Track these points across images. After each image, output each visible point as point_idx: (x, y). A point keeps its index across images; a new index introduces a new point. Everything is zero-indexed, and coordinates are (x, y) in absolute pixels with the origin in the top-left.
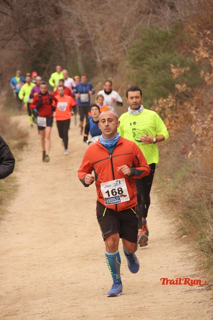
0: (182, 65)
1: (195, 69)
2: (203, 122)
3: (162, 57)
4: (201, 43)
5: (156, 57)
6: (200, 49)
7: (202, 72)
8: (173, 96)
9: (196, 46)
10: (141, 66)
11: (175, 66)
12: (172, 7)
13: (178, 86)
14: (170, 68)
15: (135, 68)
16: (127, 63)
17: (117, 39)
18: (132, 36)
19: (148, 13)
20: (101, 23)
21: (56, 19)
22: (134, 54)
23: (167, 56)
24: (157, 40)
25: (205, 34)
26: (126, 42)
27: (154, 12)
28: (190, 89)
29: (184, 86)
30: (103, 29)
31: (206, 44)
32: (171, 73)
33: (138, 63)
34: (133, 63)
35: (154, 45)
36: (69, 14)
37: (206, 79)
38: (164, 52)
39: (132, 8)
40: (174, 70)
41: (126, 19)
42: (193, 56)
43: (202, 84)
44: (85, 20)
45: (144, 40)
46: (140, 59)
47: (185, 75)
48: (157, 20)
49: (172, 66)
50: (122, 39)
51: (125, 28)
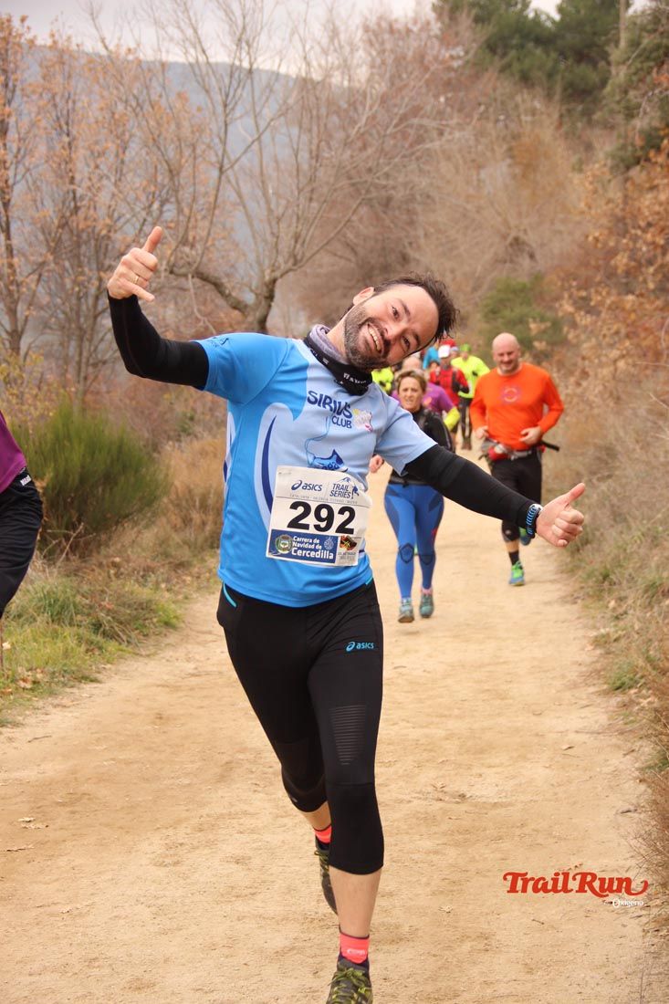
0: (543, 320)
1: (556, 325)
2: (567, 387)
3: (519, 311)
4: (566, 295)
5: (512, 310)
6: (564, 302)
7: (565, 329)
8: (530, 354)
9: (558, 298)
10: (495, 319)
11: (535, 321)
12: (532, 256)
13: (536, 344)
14: (527, 323)
15: (487, 322)
16: (479, 316)
17: (469, 289)
18: (485, 287)
19: (505, 262)
20: (453, 271)
21: (403, 266)
22: (486, 306)
23: (525, 310)
24: (514, 292)
25: (571, 286)
26: (479, 293)
27: (512, 261)
28: (549, 348)
29: (544, 343)
30: (454, 279)
31: (571, 296)
32: (529, 329)
33: (491, 316)
34: (486, 316)
35: (511, 296)
36: (418, 261)
37: (571, 336)
38: (521, 304)
39: (488, 256)
40: (533, 326)
41: (479, 268)
42: (556, 310)
43: (564, 342)
44: (434, 268)
45: (499, 291)
46: (494, 312)
47: (544, 332)
48: (515, 270)
49: (531, 320)
50: (475, 289)
51: (479, 278)
